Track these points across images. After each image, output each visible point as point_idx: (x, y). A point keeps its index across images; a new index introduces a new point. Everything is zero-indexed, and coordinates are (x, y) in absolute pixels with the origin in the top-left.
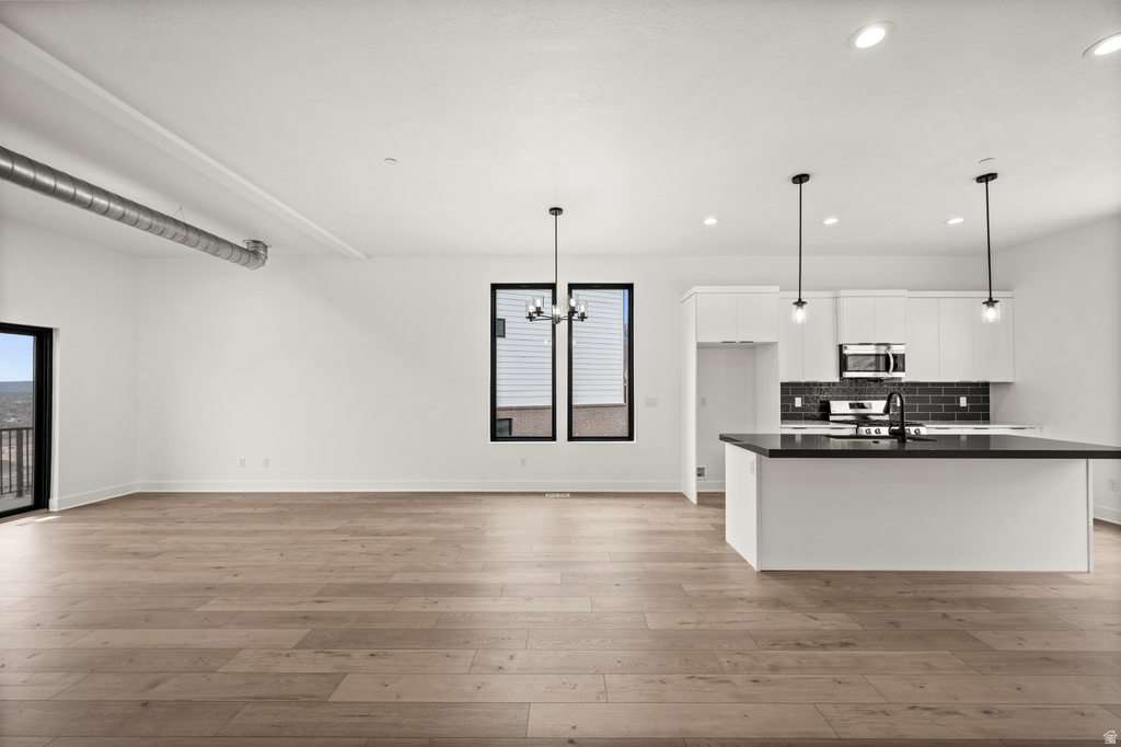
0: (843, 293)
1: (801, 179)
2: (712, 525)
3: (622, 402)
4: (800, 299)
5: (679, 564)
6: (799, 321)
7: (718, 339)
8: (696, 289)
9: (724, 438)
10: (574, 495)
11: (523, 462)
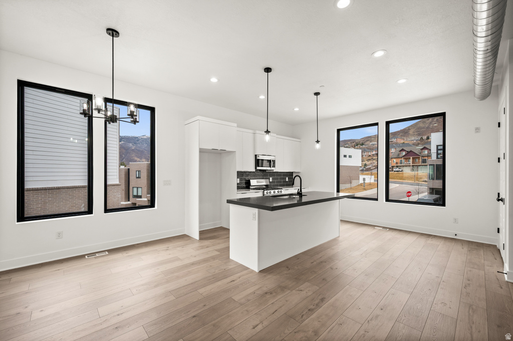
0: (257, 132)
1: (268, 70)
2: (216, 250)
3: (118, 182)
4: (267, 130)
5: (219, 283)
6: (267, 141)
7: (210, 147)
8: (198, 117)
9: (229, 202)
10: (112, 251)
11: (59, 235)
